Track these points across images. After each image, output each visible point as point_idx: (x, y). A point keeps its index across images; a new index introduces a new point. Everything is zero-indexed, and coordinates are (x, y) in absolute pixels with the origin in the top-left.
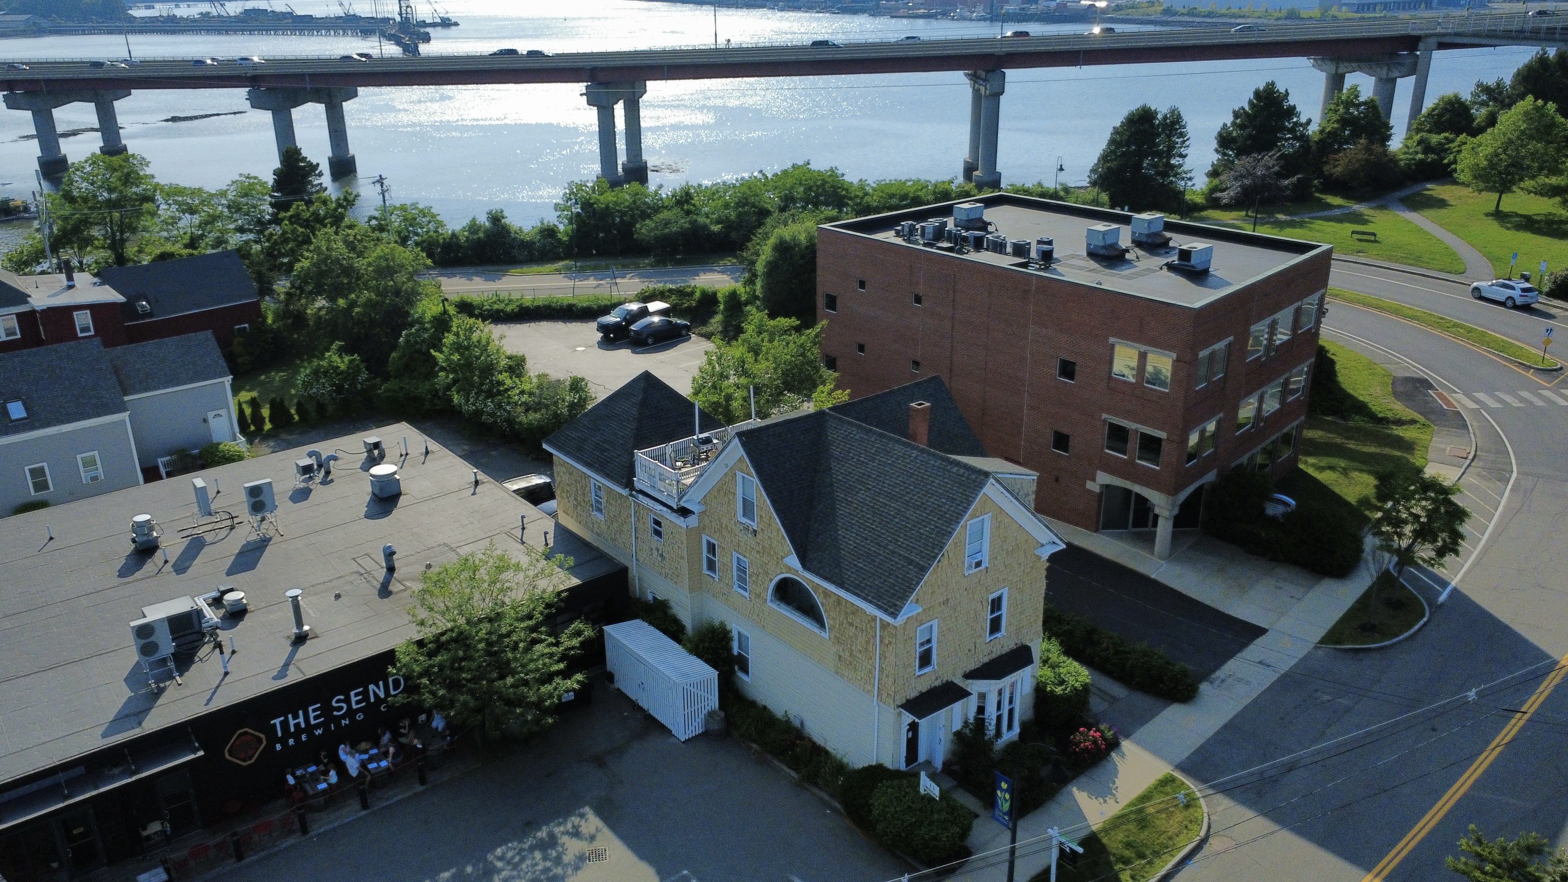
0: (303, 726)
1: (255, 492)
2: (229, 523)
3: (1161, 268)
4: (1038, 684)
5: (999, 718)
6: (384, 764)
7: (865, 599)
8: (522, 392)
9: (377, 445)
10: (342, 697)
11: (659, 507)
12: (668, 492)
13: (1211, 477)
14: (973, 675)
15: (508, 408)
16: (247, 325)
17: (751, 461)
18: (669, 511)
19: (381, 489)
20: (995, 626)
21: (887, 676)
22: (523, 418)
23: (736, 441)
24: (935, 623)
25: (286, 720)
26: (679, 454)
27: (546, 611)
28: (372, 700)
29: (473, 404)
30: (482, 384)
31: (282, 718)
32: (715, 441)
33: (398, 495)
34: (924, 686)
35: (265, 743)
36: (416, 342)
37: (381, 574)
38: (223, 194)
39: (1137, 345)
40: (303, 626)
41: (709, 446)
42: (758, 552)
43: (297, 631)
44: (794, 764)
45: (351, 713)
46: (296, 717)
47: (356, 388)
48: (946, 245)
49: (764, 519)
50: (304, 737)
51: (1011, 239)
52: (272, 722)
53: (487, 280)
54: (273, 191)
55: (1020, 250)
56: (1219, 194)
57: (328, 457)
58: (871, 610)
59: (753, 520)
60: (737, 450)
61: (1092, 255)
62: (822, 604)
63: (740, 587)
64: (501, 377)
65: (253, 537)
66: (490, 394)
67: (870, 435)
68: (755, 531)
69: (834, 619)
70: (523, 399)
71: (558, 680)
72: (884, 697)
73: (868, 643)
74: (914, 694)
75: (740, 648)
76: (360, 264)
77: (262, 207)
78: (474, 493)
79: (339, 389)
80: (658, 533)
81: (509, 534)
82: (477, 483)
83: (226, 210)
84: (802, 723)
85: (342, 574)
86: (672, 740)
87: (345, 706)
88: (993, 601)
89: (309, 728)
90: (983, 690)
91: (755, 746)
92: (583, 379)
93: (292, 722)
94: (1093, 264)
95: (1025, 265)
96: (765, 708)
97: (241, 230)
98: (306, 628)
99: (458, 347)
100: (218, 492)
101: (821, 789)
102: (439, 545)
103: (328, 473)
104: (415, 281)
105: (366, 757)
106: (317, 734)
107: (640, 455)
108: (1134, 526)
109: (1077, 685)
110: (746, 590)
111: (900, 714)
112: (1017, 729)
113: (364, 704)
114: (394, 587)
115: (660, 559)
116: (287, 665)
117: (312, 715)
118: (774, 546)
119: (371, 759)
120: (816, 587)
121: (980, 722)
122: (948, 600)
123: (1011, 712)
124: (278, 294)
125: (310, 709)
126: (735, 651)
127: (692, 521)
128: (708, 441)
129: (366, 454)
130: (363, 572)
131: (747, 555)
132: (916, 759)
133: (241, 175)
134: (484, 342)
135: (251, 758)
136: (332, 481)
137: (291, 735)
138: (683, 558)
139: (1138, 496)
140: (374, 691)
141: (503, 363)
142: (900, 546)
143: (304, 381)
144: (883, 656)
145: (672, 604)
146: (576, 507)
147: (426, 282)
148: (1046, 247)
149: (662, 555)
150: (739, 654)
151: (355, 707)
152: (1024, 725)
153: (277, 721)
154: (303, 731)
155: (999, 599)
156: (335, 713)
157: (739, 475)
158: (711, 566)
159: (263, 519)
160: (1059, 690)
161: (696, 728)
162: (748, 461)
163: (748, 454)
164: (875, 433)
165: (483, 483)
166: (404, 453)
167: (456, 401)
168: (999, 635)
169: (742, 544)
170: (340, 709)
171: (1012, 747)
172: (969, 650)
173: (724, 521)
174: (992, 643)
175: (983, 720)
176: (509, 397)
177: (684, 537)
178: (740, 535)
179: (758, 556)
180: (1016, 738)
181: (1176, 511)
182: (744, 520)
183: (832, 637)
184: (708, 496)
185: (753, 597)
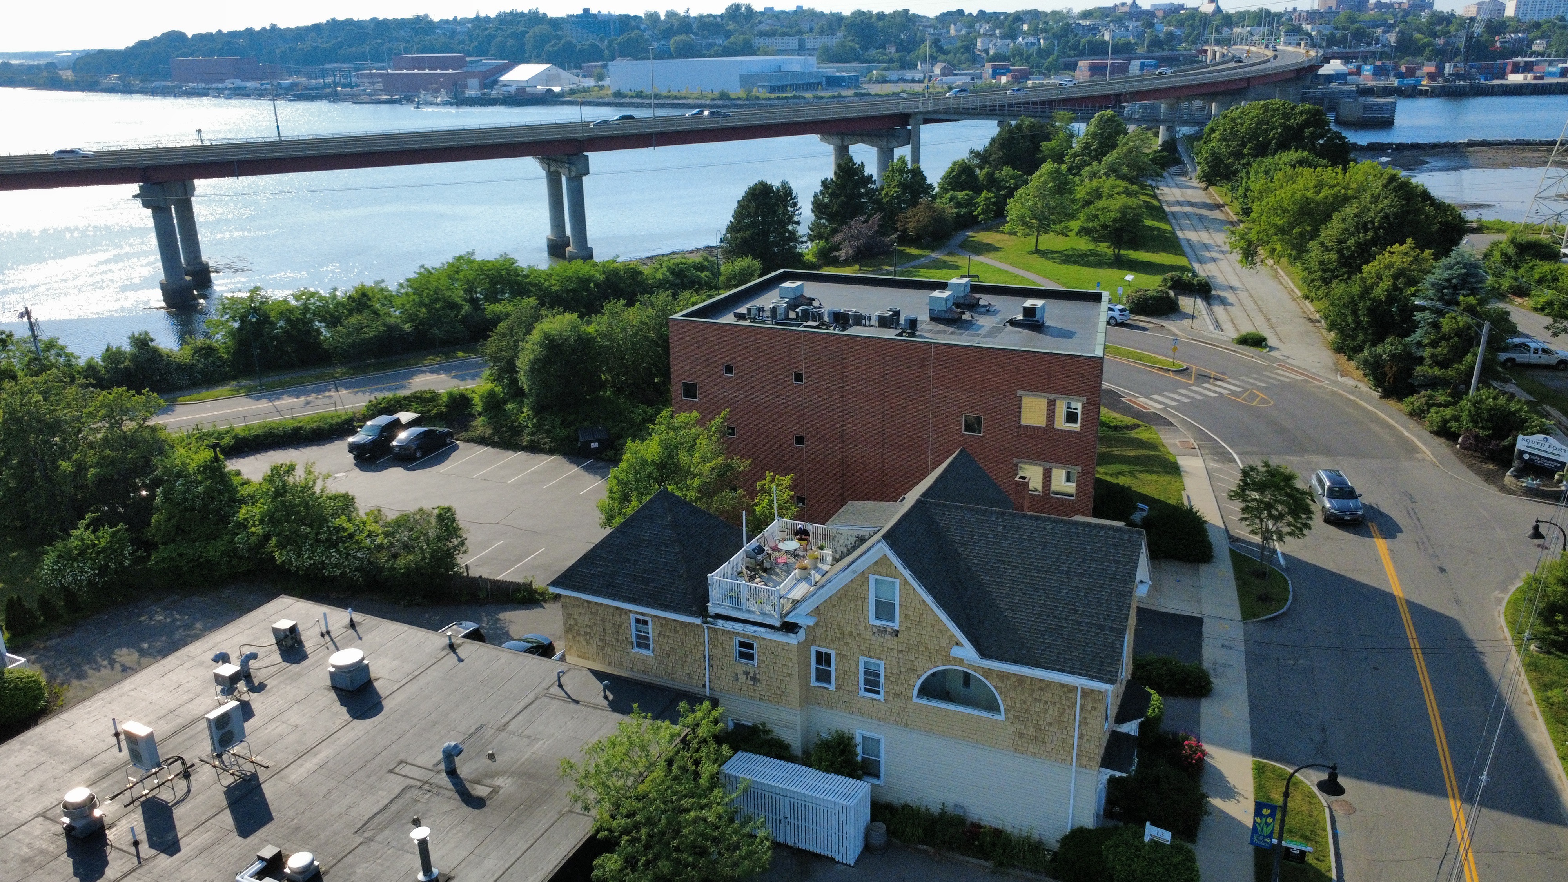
1: (222, 722)
3: (1003, 325)
7: (1072, 673)
9: (292, 630)
11: (750, 629)
12: (760, 611)
15: (359, 555)
18: (767, 630)
19: (351, 681)
21: (1089, 741)
22: (395, 563)
23: (881, 545)
30: (316, 534)
33: (368, 683)
37: (444, 780)
39: (1047, 394)
40: (433, 870)
41: (763, 555)
42: (900, 651)
47: (123, 565)
49: (912, 618)
55: (886, 321)
57: (247, 657)
59: (893, 620)
61: (937, 319)
62: (995, 687)
63: (869, 691)
64: (337, 522)
65: (229, 779)
66: (331, 544)
67: (986, 514)
68: (896, 633)
69: (1014, 700)
70: (380, 542)
73: (1062, 714)
74: (1103, 747)
75: (865, 753)
78: (461, 660)
79: (103, 571)
81: (551, 696)
82: (449, 646)
84: (962, 811)
85: (394, 793)
91: (927, 848)
96: (906, 806)
98: (438, 871)
101: (1019, 869)
107: (714, 578)
110: (878, 693)
111: (1101, 769)
114: (476, 791)
115: (750, 682)
118: (926, 641)
120: (987, 671)
126: (860, 757)
127: (802, 634)
129: (278, 644)
130: (419, 784)
131: (884, 657)
136: (261, 687)
138: (790, 675)
141: (328, 506)
142: (1083, 615)
144: (1084, 723)
145: (774, 725)
148: (911, 317)
149: (754, 678)
150: (866, 758)
157: (872, 578)
158: (824, 676)
161: (857, 847)
162: (899, 563)
163: (899, 556)
164: (989, 512)
166: (324, 630)
167: (279, 558)
169: (875, 647)
173: (848, 628)
177: (793, 655)
178: (873, 638)
179: (900, 656)
182: (878, 623)
183: (1011, 716)
184: (822, 608)
185: (891, 698)
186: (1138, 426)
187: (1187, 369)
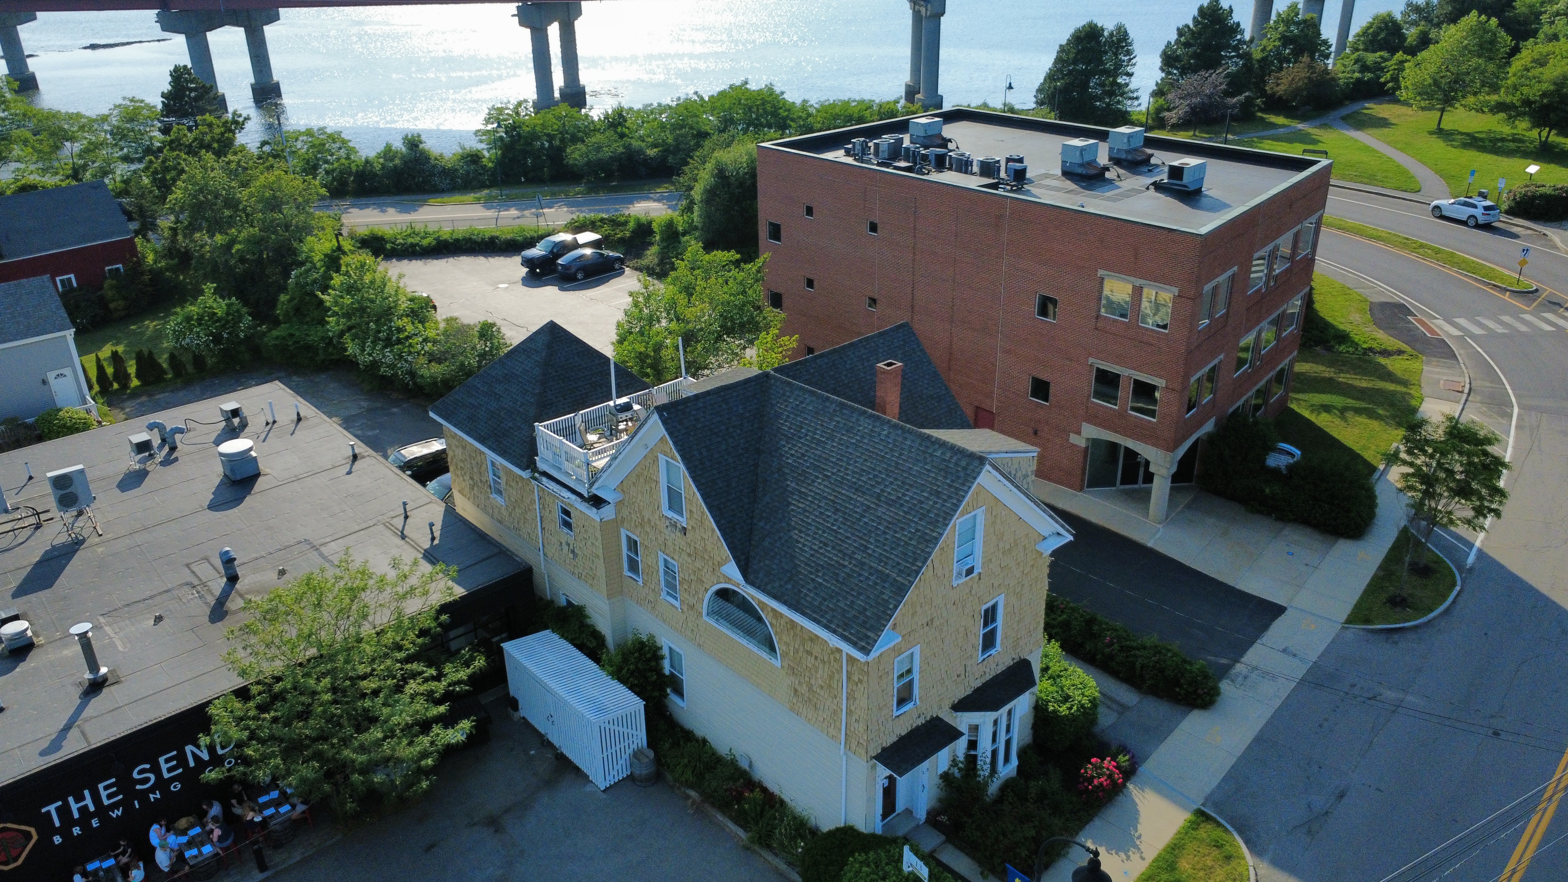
0: (92, 808)
1: (60, 483)
2: (33, 520)
3: (1148, 188)
4: (1037, 701)
5: (994, 753)
6: (207, 849)
7: (827, 627)
8: (426, 340)
9: (235, 413)
10: (147, 766)
11: (567, 494)
12: (575, 476)
13: (1209, 427)
14: (962, 706)
15: (409, 358)
16: (120, 266)
17: (675, 443)
18: (579, 499)
19: (232, 470)
20: (989, 641)
21: (857, 720)
22: (425, 372)
23: (655, 417)
24: (917, 650)
25: (66, 805)
26: (591, 425)
27: (420, 641)
28: (192, 764)
29: (370, 355)
30: (379, 332)
31: (60, 803)
32: (636, 407)
33: (256, 476)
34: (903, 728)
35: (35, 837)
36: (307, 284)
37: (219, 583)
38: (104, 119)
39: (1132, 279)
40: (99, 670)
41: (629, 414)
42: (689, 555)
43: (91, 677)
44: (741, 820)
45: (162, 784)
46: (79, 798)
47: (237, 336)
48: (903, 164)
49: (695, 516)
50: (95, 823)
51: (977, 157)
52: (44, 810)
53: (401, 212)
54: (162, 116)
55: (988, 169)
56: (1166, 114)
57: (172, 429)
58: (834, 641)
59: (682, 515)
60: (656, 429)
61: (1067, 174)
62: (771, 624)
63: (668, 593)
64: (400, 323)
65: (63, 539)
66: (388, 343)
67: (828, 404)
68: (684, 529)
69: (788, 645)
70: (426, 348)
71: (436, 729)
72: (853, 746)
73: (831, 677)
74: (890, 739)
75: (672, 666)
76: (243, 195)
77: (152, 134)
78: (349, 473)
79: (217, 339)
80: (568, 525)
81: (388, 526)
82: (355, 457)
83: (108, 136)
84: (751, 765)
85: (170, 586)
86: (588, 788)
87: (152, 777)
88: (986, 611)
89: (102, 811)
90: (975, 722)
91: (693, 793)
92: (493, 325)
93: (74, 807)
94: (1069, 185)
95: (995, 186)
96: (705, 741)
97: (126, 159)
98: (104, 670)
99: (350, 289)
100: (31, 478)
101: (776, 855)
102: (300, 542)
103: (173, 449)
104: (308, 213)
105: (184, 839)
106: (114, 816)
107: (543, 429)
108: (1122, 483)
109: (1085, 701)
110: (676, 598)
111: (874, 767)
112: (1014, 762)
113: (181, 770)
114: (234, 603)
115: (571, 556)
116: (67, 728)
117: (104, 794)
118: (709, 548)
119: (190, 844)
120: (763, 606)
121: (972, 760)
122: (932, 620)
123: (1008, 743)
124: (162, 230)
125: (101, 786)
126: (667, 669)
127: (608, 512)
128: (627, 407)
129: (224, 423)
130: (196, 582)
131: (676, 557)
132: (893, 809)
133: (124, 98)
134: (378, 282)
135: (16, 859)
136: (176, 459)
137: (76, 823)
138: (598, 556)
139: (1126, 449)
140: (193, 753)
141: (403, 306)
142: (870, 555)
143: (174, 331)
144: (850, 697)
145: (589, 611)
146: (472, 488)
147: (322, 216)
148: (1018, 166)
149: (573, 552)
150: (671, 673)
151: (166, 775)
152: (1021, 754)
153: (52, 808)
154: (93, 815)
155: (994, 608)
156: (138, 787)
157: (662, 458)
158: (633, 566)
159: (80, 513)
160: (1063, 710)
161: (619, 771)
162: (671, 443)
163: (671, 434)
164: (832, 402)
165: (363, 457)
166: (270, 420)
167: (350, 351)
168: (993, 652)
169: (669, 543)
170: (146, 780)
171: (1008, 786)
172: (958, 676)
173: (647, 514)
174: (985, 663)
175: (975, 757)
176: (410, 345)
177: (598, 534)
178: (666, 532)
179: (689, 559)
180: (1014, 773)
181: (1174, 469)
182: (670, 514)
183: (786, 665)
184: (625, 484)
185: (685, 609)
186: (1400, 352)
187: (1537, 290)
